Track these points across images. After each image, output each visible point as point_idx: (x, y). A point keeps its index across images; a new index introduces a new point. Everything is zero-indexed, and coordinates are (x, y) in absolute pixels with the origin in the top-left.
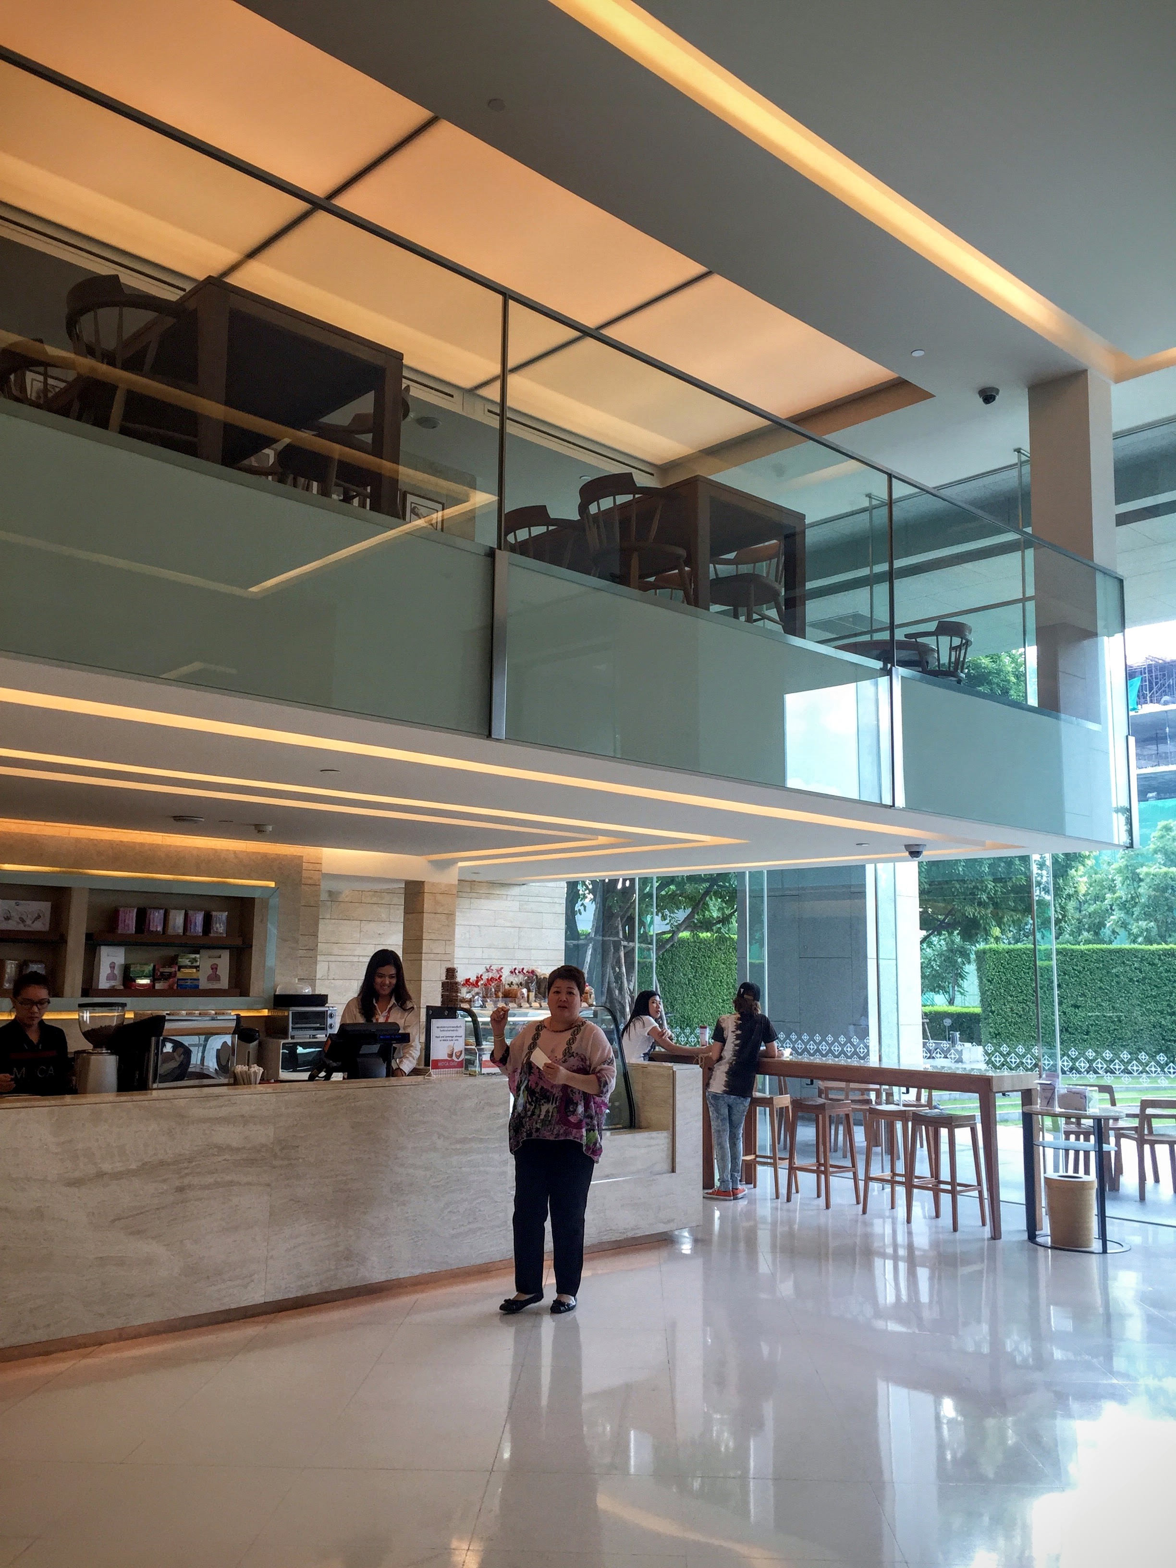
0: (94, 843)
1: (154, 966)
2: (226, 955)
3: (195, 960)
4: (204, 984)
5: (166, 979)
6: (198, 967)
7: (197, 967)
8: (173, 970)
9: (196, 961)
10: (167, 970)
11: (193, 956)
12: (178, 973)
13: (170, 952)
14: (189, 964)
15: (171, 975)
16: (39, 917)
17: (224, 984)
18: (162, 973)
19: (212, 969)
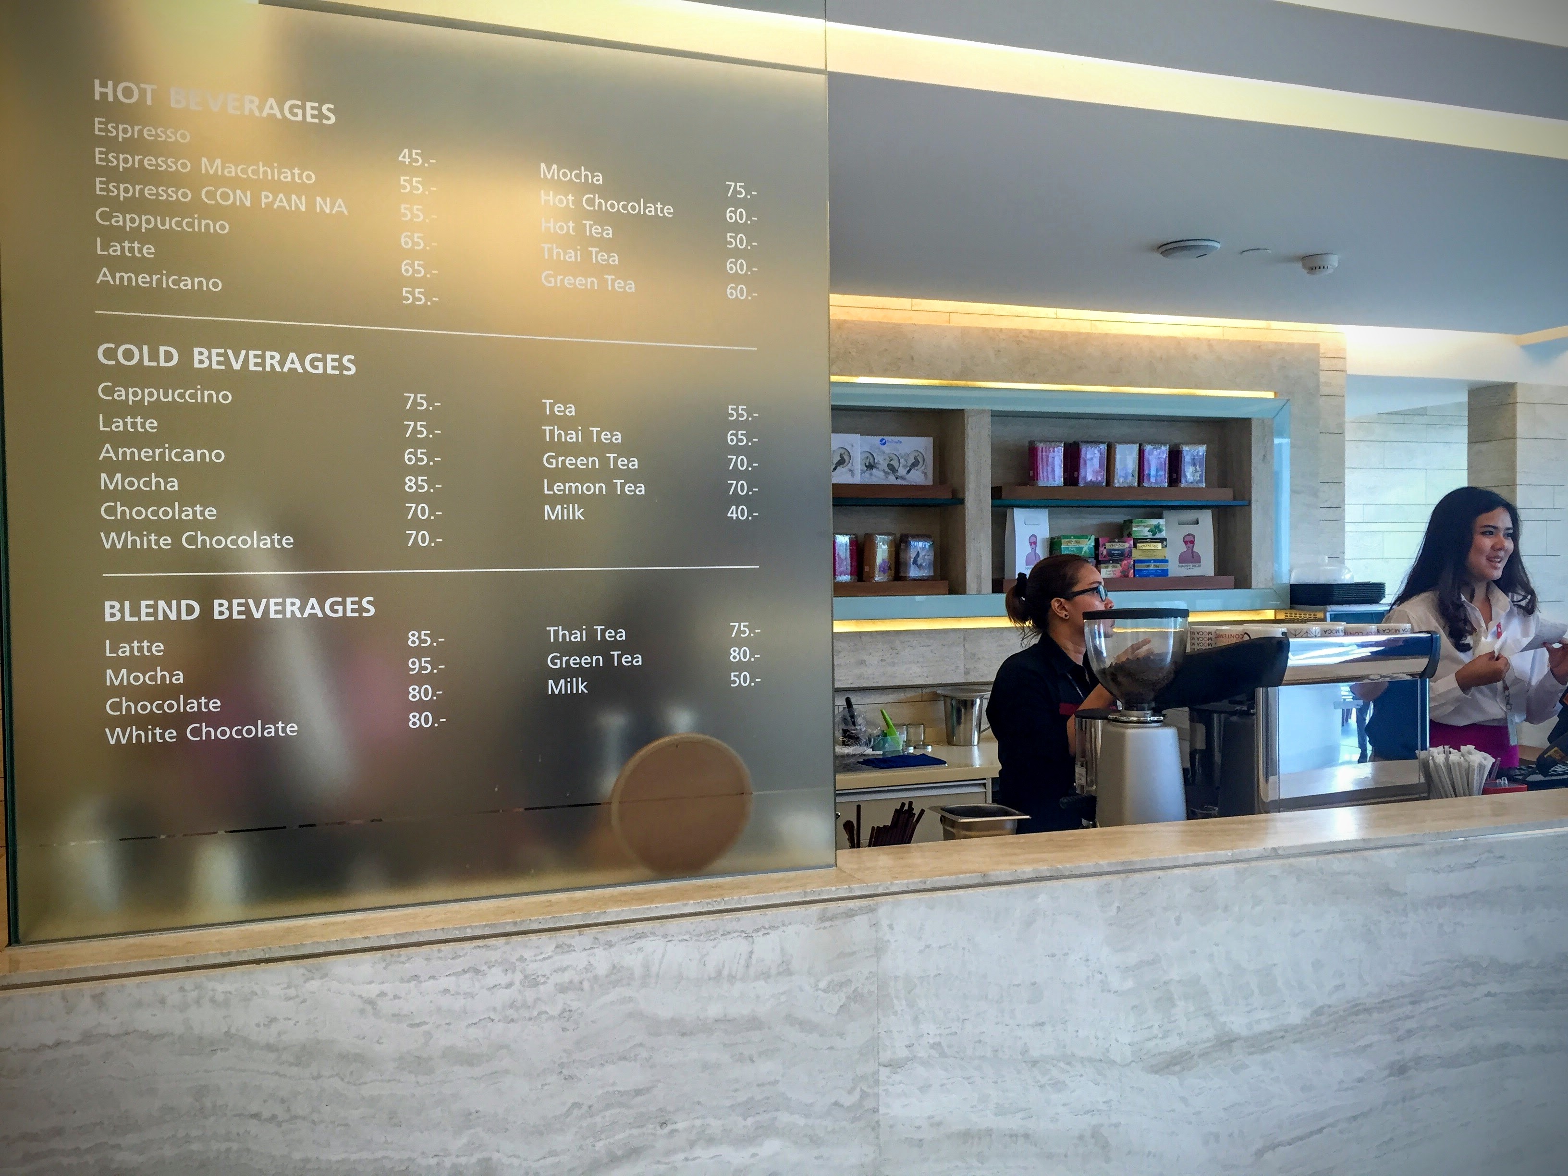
0: (991, 335)
1: (1097, 541)
2: (1206, 519)
3: (1158, 528)
4: (1175, 570)
5: (1116, 561)
6: (1165, 539)
7: (1162, 540)
8: (1126, 545)
9: (1160, 531)
10: (1117, 546)
11: (1154, 522)
12: (1134, 550)
13: (1117, 517)
14: (1150, 535)
15: (1122, 556)
16: (915, 464)
17: (1207, 567)
18: (1110, 554)
19: (1186, 543)
